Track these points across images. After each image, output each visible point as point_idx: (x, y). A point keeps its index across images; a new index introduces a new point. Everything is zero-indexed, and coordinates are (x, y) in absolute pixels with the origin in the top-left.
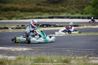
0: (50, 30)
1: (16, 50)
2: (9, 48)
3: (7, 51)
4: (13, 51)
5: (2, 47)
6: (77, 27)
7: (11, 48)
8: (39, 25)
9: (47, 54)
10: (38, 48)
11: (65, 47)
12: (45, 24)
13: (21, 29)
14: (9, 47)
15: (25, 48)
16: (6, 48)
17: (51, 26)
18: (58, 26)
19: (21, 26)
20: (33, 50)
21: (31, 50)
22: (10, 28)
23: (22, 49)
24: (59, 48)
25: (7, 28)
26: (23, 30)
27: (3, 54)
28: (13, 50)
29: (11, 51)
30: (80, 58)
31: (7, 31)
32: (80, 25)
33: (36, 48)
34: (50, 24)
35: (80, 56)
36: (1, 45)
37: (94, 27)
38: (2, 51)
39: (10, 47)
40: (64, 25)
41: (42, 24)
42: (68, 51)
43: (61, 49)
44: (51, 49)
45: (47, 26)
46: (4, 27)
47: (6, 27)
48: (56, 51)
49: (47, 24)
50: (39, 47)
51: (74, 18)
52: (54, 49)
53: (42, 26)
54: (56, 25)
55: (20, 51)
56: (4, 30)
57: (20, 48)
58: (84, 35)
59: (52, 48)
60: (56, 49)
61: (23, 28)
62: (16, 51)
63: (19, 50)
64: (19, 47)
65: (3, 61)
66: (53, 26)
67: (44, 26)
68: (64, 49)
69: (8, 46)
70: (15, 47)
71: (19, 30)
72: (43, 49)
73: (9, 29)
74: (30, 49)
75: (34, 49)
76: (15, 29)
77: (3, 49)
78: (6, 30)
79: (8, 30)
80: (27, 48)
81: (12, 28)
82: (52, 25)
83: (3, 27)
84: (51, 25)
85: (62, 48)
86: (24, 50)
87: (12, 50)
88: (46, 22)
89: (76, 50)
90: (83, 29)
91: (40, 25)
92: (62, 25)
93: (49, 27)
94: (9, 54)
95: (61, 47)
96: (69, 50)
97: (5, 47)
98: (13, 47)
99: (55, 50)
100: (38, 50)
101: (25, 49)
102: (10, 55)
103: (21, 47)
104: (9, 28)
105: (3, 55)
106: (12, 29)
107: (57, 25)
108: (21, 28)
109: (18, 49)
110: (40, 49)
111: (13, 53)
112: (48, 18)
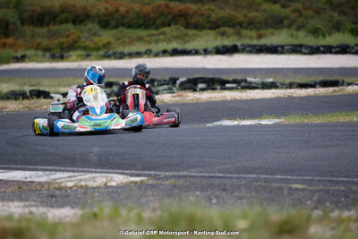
0: (221, 101)
1: (83, 183)
2: (53, 177)
3: (46, 186)
4: (71, 188)
5: (24, 170)
6: (336, 88)
7: (59, 175)
8: (178, 82)
9: (210, 200)
10: (171, 177)
11: (285, 172)
12: (202, 76)
14: (51, 170)
15: (119, 173)
16: (40, 173)
17: (228, 85)
18: (255, 85)
20: (150, 182)
21: (142, 182)
22: (56, 93)
23: (104, 180)
24: (257, 174)
25: (46, 95)
27: (27, 200)
28: (70, 184)
29: (60, 189)
30: (346, 214)
31: (45, 107)
32: (348, 80)
33: (162, 174)
34: (224, 78)
35: (347, 207)
36: (21, 164)
38: (24, 187)
39: (56, 170)
40: (279, 80)
41: (191, 77)
42: (296, 189)
43: (266, 180)
44: (223, 177)
45: (208, 86)
46: (31, 91)
47: (42, 89)
48: (247, 187)
49: (210, 76)
50: (176, 170)
51: (324, 53)
52: (237, 178)
53: (192, 84)
54: (245, 81)
55: (98, 188)
56: (32, 101)
57: (98, 175)
59: (230, 173)
60: (245, 178)
62: (82, 187)
63: (95, 184)
64: (92, 172)
65: (24, 225)
66: (234, 85)
67: (196, 85)
68: (278, 179)
69: (50, 165)
70: (78, 171)
72: (191, 179)
73: (52, 98)
74: (138, 179)
75: (157, 178)
77: (29, 180)
78: (43, 101)
79: (50, 100)
80: (127, 174)
82: (230, 79)
83: (27, 89)
84: (229, 82)
85: (272, 174)
86: (114, 184)
87: (63, 185)
88: (205, 70)
89: (332, 181)
91: (183, 79)
92: (271, 80)
93: (219, 87)
94: (54, 199)
95: (267, 171)
96: (302, 184)
97: (37, 170)
98: (70, 171)
99: (244, 182)
100: (172, 181)
101: (118, 179)
102: (56, 202)
103: (101, 172)
104: (52, 95)
105: (27, 203)
107: (250, 83)
109: (90, 179)
110: (179, 177)
111: (68, 196)
112: (214, 50)
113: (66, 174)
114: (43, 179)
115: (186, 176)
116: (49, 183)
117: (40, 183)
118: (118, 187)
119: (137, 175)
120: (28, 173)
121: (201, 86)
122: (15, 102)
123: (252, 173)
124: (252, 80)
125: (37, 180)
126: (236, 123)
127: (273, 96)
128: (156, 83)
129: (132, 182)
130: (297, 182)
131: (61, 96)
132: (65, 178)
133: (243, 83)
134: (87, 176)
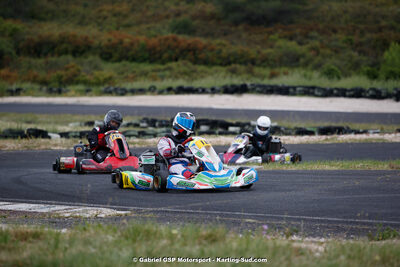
1: (78, 215)
2: (53, 209)
3: (48, 216)
4: (67, 218)
7: (57, 208)
10: (151, 212)
12: (205, 117)
14: (50, 204)
16: (42, 206)
17: (231, 129)
20: (133, 215)
21: (126, 215)
22: (54, 132)
23: (95, 212)
25: (43, 134)
28: (67, 215)
29: (59, 218)
31: (43, 147)
32: (352, 126)
33: (144, 209)
34: (229, 120)
36: (25, 198)
38: (29, 215)
39: (55, 204)
45: (212, 128)
46: (28, 130)
47: (39, 127)
49: (214, 118)
51: (337, 95)
54: (249, 124)
55: (90, 218)
56: (31, 141)
57: (90, 208)
58: (334, 168)
62: (76, 217)
63: (88, 216)
64: (85, 206)
66: (237, 129)
67: (198, 127)
70: (73, 205)
72: (167, 214)
73: (50, 137)
74: (123, 212)
75: (139, 212)
76: (75, 137)
77: (33, 210)
78: (41, 140)
79: (47, 140)
81: (64, 135)
82: (234, 122)
83: (26, 127)
84: (232, 125)
85: (233, 211)
86: (103, 216)
87: (61, 215)
88: (210, 110)
90: (352, 144)
94: (54, 224)
97: (39, 203)
99: (208, 217)
100: (151, 215)
101: (106, 212)
102: (56, 225)
103: (93, 207)
104: (50, 134)
106: (64, 139)
109: (83, 212)
110: (158, 212)
111: (65, 223)
112: (222, 90)
113: (63, 207)
114: (45, 211)
115: (163, 211)
116: (49, 214)
117: (42, 213)
118: (106, 217)
119: (124, 210)
120: (32, 205)
121: (204, 128)
122: (13, 141)
123: (217, 210)
125: (39, 211)
128: (157, 124)
129: (118, 215)
130: (250, 217)
131: (59, 136)
132: (62, 210)
133: (247, 127)
134: (81, 209)
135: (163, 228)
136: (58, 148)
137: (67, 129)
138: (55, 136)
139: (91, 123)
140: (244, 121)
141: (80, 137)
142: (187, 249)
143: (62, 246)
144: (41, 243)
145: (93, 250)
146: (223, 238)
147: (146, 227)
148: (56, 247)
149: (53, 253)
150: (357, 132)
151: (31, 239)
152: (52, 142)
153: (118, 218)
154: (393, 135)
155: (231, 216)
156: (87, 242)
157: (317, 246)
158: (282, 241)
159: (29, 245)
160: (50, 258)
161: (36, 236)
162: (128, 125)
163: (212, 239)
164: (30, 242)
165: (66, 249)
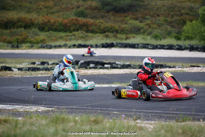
2: (14, 107)
5: (2, 104)
7: (17, 107)
8: (80, 63)
10: (65, 108)
13: (38, 72)
14: (13, 105)
16: (9, 106)
18: (119, 66)
19: (39, 63)
20: (56, 110)
21: (52, 110)
22: (15, 68)
23: (36, 109)
25: (9, 69)
26: (42, 74)
27: (4, 115)
28: (22, 110)
29: (17, 112)
31: (9, 75)
33: (61, 107)
34: (105, 61)
37: (190, 71)
38: (2, 111)
39: (15, 105)
40: (133, 63)
41: (87, 61)
42: (115, 114)
44: (86, 109)
45: (96, 65)
46: (2, 67)
47: (7, 65)
49: (97, 60)
51: (160, 48)
52: (92, 109)
54: (115, 63)
56: (3, 72)
57: (34, 107)
60: (95, 109)
61: (42, 70)
62: (26, 111)
63: (32, 111)
64: (31, 106)
66: (109, 66)
67: (89, 65)
70: (25, 105)
71: (33, 73)
72: (73, 109)
73: (12, 70)
74: (51, 109)
75: (58, 108)
76: (25, 70)
77: (4, 108)
79: (11, 72)
80: (46, 107)
81: (20, 69)
82: (107, 62)
84: (106, 64)
85: (107, 108)
86: (40, 111)
91: (82, 62)
92: (128, 63)
94: (15, 115)
97: (7, 104)
99: (94, 111)
101: (42, 109)
106: (20, 71)
107: (117, 64)
108: (38, 69)
110: (69, 108)
111: (21, 114)
112: (101, 45)
113: (20, 106)
115: (71, 108)
116: (12, 110)
117: (9, 109)
118: (42, 111)
119: (50, 107)
120: (3, 106)
121: (92, 65)
123: (99, 107)
124: (119, 63)
125: (7, 108)
126: (100, 86)
127: (124, 73)
129: (48, 110)
130: (116, 111)
131: (17, 70)
132: (19, 108)
133: (114, 65)
134: (29, 107)
135: (71, 117)
136: (17, 76)
137: (21, 66)
138: (15, 70)
139: (34, 63)
140: (112, 62)
141: (28, 70)
142: (84, 127)
143: (19, 126)
144: (8, 125)
145: (35, 128)
146: (102, 122)
147: (63, 116)
148: (16, 127)
149: (14, 130)
150: (170, 67)
151: (3, 123)
152: (14, 73)
153: (48, 112)
154: (188, 69)
155: (106, 110)
156: (32, 124)
157: (150, 125)
158: (132, 123)
159: (2, 126)
160: (13, 132)
161: (6, 121)
162: (53, 64)
163: (96, 122)
164: (2, 124)
165: (21, 128)
